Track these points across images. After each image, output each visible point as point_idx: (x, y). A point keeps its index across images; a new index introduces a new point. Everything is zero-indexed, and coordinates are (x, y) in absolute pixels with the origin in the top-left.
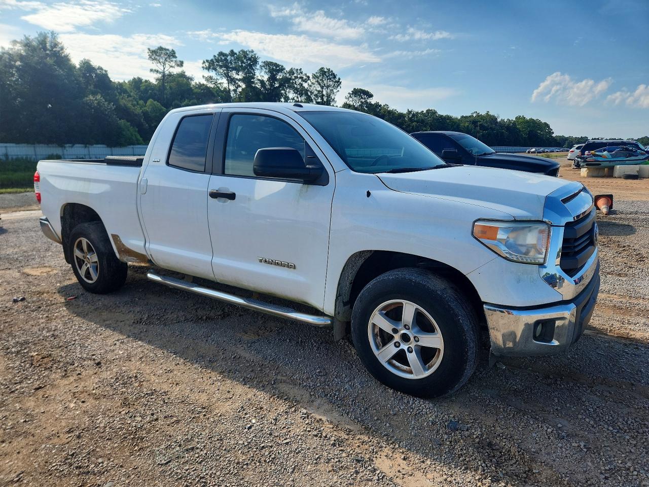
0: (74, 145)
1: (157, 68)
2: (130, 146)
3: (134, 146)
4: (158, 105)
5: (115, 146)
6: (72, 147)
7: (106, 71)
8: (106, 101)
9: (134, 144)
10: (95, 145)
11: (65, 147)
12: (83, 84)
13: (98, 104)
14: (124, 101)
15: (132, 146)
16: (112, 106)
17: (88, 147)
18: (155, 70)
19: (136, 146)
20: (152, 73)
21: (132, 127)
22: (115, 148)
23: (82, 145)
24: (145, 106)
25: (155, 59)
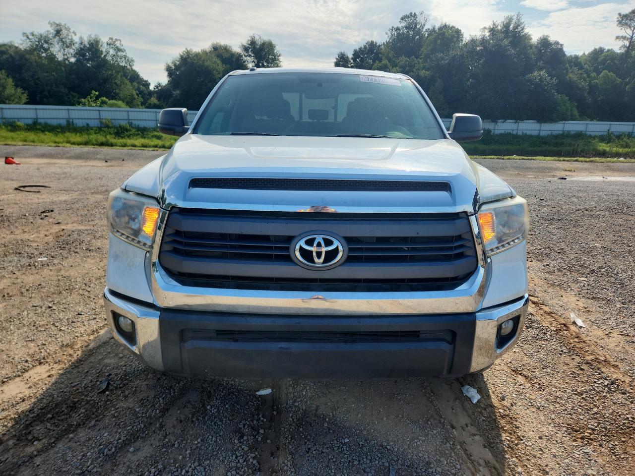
0: (506, 120)
1: (625, 34)
2: (561, 122)
3: (566, 122)
4: (611, 76)
5: (545, 122)
6: (503, 122)
7: (562, 45)
8: (549, 76)
9: (566, 120)
10: (525, 121)
11: (497, 122)
12: (534, 61)
13: (540, 80)
14: (573, 76)
15: (564, 122)
16: (555, 81)
17: (518, 123)
18: (622, 37)
19: (568, 122)
20: (618, 40)
21: (569, 102)
22: (545, 124)
23: (513, 121)
24: (597, 79)
25: (626, 24)
